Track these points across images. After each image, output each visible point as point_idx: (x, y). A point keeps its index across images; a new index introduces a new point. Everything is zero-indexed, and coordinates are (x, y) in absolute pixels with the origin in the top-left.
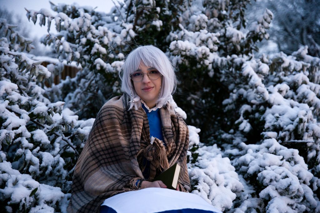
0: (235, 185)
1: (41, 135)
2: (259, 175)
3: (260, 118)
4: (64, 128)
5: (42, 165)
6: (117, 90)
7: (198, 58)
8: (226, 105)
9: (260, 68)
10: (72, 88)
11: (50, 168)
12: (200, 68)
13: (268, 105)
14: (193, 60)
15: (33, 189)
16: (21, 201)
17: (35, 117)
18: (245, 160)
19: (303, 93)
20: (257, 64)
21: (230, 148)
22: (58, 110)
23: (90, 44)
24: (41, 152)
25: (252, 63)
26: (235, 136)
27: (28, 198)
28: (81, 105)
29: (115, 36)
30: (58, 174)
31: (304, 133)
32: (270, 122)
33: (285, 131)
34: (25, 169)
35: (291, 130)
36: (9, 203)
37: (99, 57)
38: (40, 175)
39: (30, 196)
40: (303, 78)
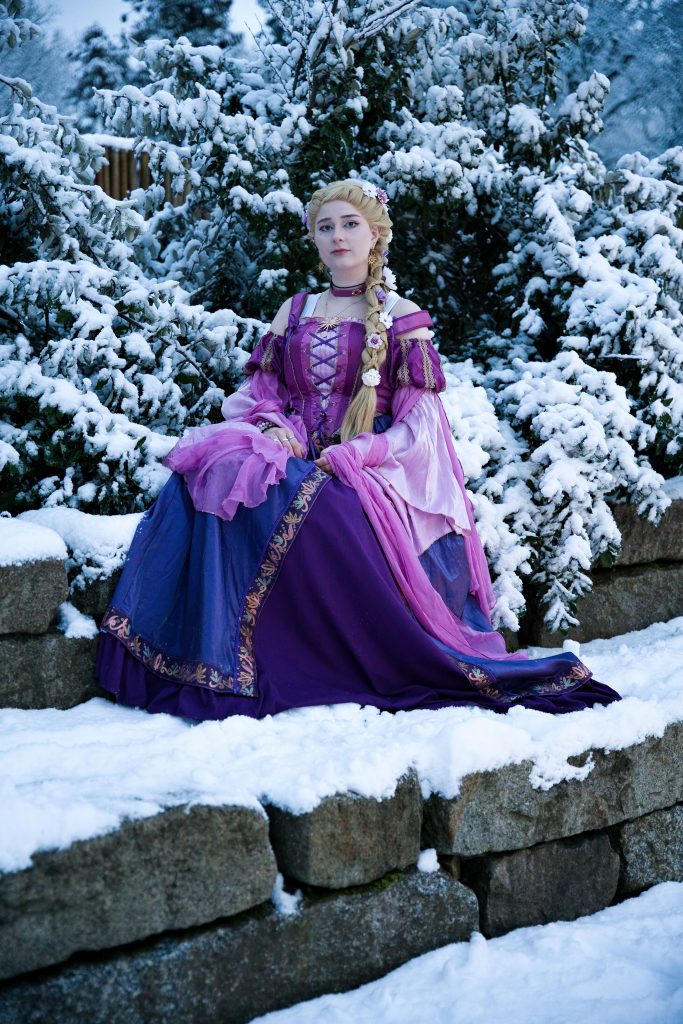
0: (488, 438)
1: (137, 343)
2: (535, 420)
3: (561, 307)
4: (177, 330)
5: (142, 398)
6: (275, 248)
7: (437, 184)
8: (500, 277)
9: (571, 201)
10: (177, 228)
11: (157, 404)
12: (444, 204)
13: (578, 280)
14: (428, 186)
15: (139, 438)
16: (121, 457)
17: (126, 310)
18: (514, 391)
19: (653, 255)
20: (567, 190)
21: (501, 367)
22: (167, 297)
23: (220, 155)
24: (139, 375)
25: (556, 188)
26: (513, 343)
27: (132, 452)
28: (200, 275)
29: (269, 132)
30: (171, 413)
31: (636, 338)
32: (578, 316)
33: (603, 335)
34: (115, 404)
35: (613, 333)
36: (104, 459)
37: (238, 183)
38: (140, 414)
39: (136, 449)
40: (656, 221)
